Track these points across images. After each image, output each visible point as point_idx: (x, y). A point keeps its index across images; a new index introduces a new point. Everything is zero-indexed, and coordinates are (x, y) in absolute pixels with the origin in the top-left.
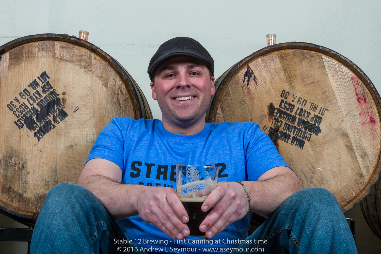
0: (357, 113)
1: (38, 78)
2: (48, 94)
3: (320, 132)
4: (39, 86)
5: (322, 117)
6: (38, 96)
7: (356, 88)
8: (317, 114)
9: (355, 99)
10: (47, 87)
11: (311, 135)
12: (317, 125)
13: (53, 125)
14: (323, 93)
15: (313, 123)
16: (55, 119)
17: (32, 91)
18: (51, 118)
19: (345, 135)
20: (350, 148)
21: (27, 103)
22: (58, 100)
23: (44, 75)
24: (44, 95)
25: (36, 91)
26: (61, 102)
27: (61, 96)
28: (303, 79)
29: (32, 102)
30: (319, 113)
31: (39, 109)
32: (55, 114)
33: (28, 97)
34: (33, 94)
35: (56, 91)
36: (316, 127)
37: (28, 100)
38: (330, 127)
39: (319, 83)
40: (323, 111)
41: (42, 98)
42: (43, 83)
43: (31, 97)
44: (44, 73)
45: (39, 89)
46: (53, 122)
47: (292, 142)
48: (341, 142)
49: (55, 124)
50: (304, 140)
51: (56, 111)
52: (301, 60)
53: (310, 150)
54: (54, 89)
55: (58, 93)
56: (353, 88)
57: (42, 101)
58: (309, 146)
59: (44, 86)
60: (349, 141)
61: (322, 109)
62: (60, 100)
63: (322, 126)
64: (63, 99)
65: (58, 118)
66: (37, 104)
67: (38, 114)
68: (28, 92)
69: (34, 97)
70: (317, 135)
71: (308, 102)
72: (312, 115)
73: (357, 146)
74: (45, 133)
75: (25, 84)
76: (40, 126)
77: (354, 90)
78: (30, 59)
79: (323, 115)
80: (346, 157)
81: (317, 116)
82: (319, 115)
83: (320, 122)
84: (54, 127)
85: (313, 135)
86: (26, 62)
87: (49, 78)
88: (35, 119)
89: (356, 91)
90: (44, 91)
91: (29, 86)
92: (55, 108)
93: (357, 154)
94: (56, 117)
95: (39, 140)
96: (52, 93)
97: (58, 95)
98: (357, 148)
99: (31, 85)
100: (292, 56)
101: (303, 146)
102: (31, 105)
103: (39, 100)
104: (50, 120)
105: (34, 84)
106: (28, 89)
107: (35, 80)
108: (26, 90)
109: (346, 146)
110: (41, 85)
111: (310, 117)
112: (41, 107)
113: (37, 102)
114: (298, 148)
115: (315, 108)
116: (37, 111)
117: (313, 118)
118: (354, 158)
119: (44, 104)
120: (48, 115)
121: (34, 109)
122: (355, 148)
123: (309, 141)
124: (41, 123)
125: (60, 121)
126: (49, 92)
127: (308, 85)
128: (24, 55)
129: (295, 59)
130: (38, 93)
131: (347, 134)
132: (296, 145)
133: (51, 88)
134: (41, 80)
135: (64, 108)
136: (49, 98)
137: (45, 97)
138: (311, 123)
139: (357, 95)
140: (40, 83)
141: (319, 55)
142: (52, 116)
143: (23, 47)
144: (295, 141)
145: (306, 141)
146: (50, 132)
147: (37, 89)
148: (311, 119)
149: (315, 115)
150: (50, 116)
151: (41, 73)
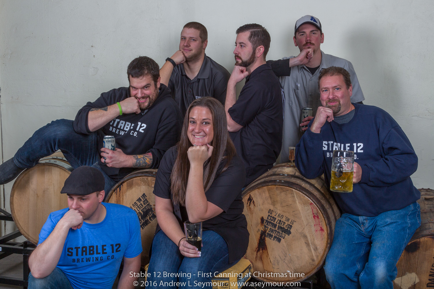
0: (313, 224)
1: (141, 196)
2: (146, 205)
3: (291, 234)
4: (142, 201)
5: (292, 225)
6: (142, 206)
7: (313, 210)
8: (289, 223)
9: (312, 216)
10: (146, 201)
11: (285, 235)
12: (289, 230)
13: (149, 222)
14: (293, 212)
15: (287, 228)
16: (150, 218)
17: (139, 204)
18: (148, 218)
19: (305, 237)
20: (308, 244)
21: (136, 210)
22: (151, 208)
23: (144, 195)
24: (144, 206)
25: (140, 203)
26: (153, 210)
27: (153, 207)
28: (281, 203)
29: (139, 209)
30: (290, 223)
31: (142, 213)
32: (150, 216)
33: (137, 207)
34: (139, 205)
35: (150, 204)
36: (289, 231)
37: (136, 208)
38: (296, 232)
39: (291, 205)
40: (293, 222)
41: (143, 207)
42: (144, 199)
43: (138, 207)
44: (144, 194)
45: (142, 202)
46: (149, 220)
47: (274, 239)
48: (303, 241)
49: (150, 221)
50: (281, 238)
51: (150, 214)
52: (281, 192)
53: (284, 243)
54: (149, 203)
55: (151, 205)
56: (311, 210)
57: (143, 208)
58: (284, 241)
59: (144, 201)
60: (307, 240)
61: (292, 221)
62: (152, 209)
63: (291, 231)
64: (154, 208)
65: (151, 218)
66: (141, 210)
67: (142, 215)
68: (136, 204)
69: (139, 206)
70: (289, 235)
71: (284, 216)
72: (286, 224)
73: (312, 243)
74: (145, 226)
75: (135, 200)
76: (143, 222)
77: (312, 211)
78: (136, 186)
79: (292, 224)
80: (305, 249)
81: (289, 225)
82: (291, 224)
83: (291, 228)
84: (150, 222)
85: (287, 235)
86: (135, 188)
87: (146, 197)
88: (140, 218)
89: (313, 212)
90: (144, 204)
91: (137, 201)
92: (150, 213)
93: (311, 248)
94: (151, 217)
95: (143, 229)
96: (148, 205)
97: (152, 206)
98: (312, 245)
99: (138, 200)
100: (275, 189)
101: (280, 241)
102: (138, 211)
103: (142, 208)
104: (148, 219)
105: (139, 200)
106: (136, 202)
107: (140, 198)
108: (135, 203)
109: (305, 243)
110: (143, 200)
111: (285, 225)
112: (143, 212)
113: (141, 209)
114: (277, 242)
115: (288, 220)
116: (141, 214)
117: (287, 226)
118: (310, 250)
119: (145, 210)
120: (147, 216)
121: (140, 212)
122: (311, 244)
123: (284, 238)
124: (143, 221)
125: (153, 220)
126: (147, 204)
127: (284, 206)
128: (134, 184)
129: (277, 192)
130: (141, 204)
131: (307, 236)
132: (276, 241)
133: (148, 202)
134: (142, 198)
135: (155, 213)
136: (147, 207)
137: (145, 207)
138: (286, 228)
139: (313, 214)
140: (142, 199)
141: (291, 190)
142: (149, 217)
143: (133, 180)
144: (275, 239)
145: (282, 239)
146: (148, 225)
147: (141, 202)
148: (286, 226)
149: (288, 224)
150: (148, 217)
151: (142, 194)
